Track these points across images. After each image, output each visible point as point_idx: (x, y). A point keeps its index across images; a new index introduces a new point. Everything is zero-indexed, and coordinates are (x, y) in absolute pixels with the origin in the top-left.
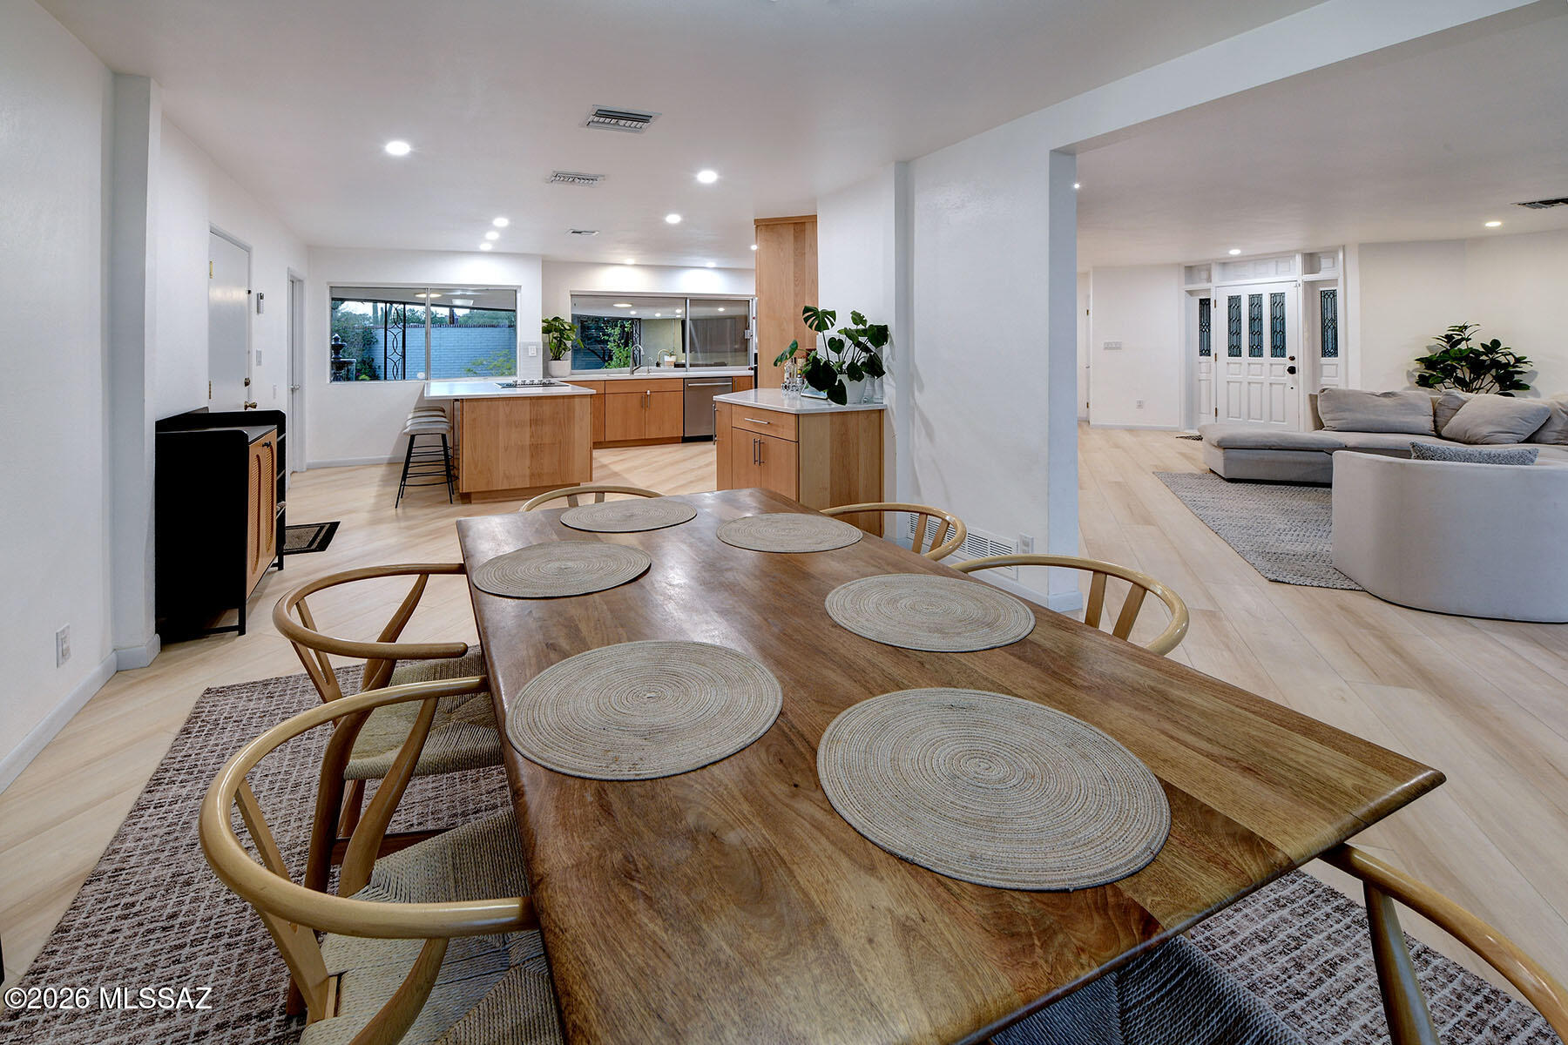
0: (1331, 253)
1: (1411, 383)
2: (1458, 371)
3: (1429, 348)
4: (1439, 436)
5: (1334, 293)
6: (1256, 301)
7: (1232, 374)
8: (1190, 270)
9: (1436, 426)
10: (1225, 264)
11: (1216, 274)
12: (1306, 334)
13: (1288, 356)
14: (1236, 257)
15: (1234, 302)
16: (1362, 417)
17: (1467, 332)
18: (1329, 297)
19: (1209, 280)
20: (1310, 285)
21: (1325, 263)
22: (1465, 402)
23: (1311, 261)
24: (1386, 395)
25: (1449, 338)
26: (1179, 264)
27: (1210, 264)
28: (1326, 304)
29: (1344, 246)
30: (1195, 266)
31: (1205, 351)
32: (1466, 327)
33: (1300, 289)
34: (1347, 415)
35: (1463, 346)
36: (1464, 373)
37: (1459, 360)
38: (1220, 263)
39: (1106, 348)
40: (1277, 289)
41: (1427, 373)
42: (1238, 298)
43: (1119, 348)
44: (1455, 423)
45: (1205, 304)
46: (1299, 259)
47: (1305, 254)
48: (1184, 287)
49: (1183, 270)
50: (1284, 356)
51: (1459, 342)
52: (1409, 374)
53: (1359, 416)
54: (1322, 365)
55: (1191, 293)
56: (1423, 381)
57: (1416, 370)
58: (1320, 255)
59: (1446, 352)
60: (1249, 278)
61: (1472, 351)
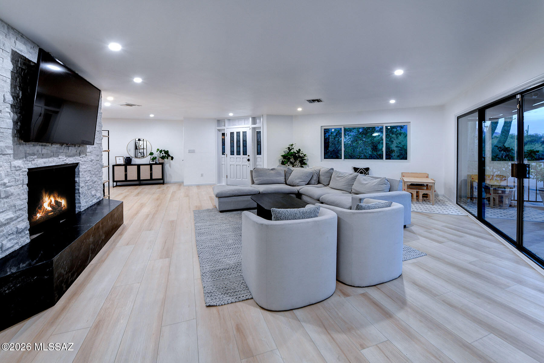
0: (259, 118)
1: (280, 164)
2: (291, 159)
3: (284, 152)
4: (286, 184)
5: (260, 132)
6: (238, 133)
7: (232, 162)
8: (219, 122)
9: (285, 181)
10: (229, 120)
11: (227, 123)
12: (253, 147)
13: (247, 155)
14: (231, 117)
15: (232, 134)
16: (265, 179)
17: (293, 146)
18: (259, 133)
19: (225, 126)
20: (254, 129)
21: (258, 121)
22: (293, 171)
23: (254, 120)
24: (272, 169)
25: (289, 148)
26: (215, 119)
27: (225, 120)
28: (258, 135)
29: (263, 115)
30: (221, 120)
31: (223, 153)
32: (293, 145)
33: (251, 130)
34: (261, 178)
35: (292, 151)
36: (292, 160)
37: (291, 155)
38: (228, 119)
39: (189, 152)
40: (244, 130)
41: (284, 160)
42: (239, 132)
43: (194, 152)
44: (291, 179)
45: (223, 134)
46: (250, 119)
47: (253, 117)
48: (217, 128)
49: (216, 121)
50: (246, 155)
51: (291, 149)
52: (279, 161)
53: (265, 178)
54: (257, 158)
55: (219, 130)
56: (283, 163)
57: (281, 159)
58: (257, 118)
59: (288, 153)
60: (236, 125)
61: (294, 153)
